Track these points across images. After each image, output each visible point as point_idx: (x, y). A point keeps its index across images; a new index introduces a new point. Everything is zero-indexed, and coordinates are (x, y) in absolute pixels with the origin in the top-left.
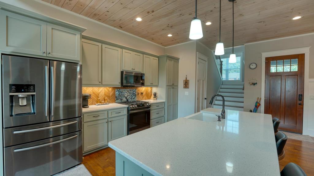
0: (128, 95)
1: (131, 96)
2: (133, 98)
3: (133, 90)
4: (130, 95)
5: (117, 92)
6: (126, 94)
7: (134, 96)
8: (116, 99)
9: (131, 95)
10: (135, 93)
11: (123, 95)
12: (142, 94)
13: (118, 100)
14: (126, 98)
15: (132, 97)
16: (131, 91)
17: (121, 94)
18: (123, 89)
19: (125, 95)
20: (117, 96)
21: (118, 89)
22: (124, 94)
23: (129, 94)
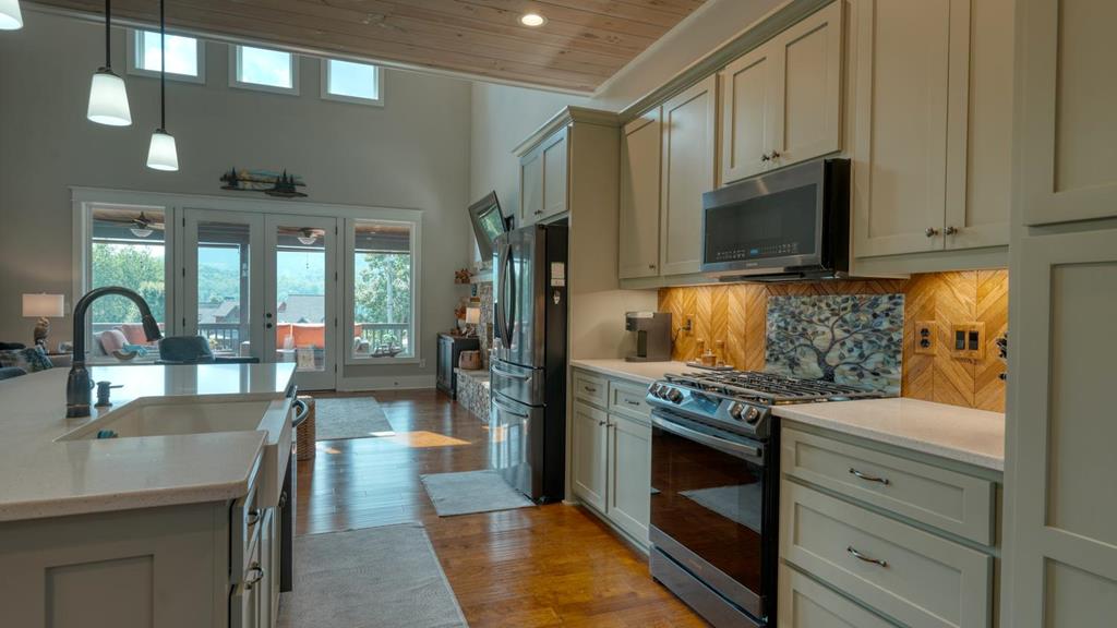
0: (834, 341)
1: (856, 352)
2: (870, 365)
3: (874, 304)
4: (849, 344)
5: (776, 315)
6: (820, 328)
7: (879, 357)
8: (767, 353)
9: (858, 344)
10: (885, 325)
11: (802, 335)
12: (968, 339)
13: (777, 359)
14: (821, 358)
15: (861, 356)
16: (855, 308)
17: (795, 329)
18: (805, 299)
19: (815, 333)
20: (773, 336)
21: (781, 298)
22: (810, 331)
23: (839, 333)
